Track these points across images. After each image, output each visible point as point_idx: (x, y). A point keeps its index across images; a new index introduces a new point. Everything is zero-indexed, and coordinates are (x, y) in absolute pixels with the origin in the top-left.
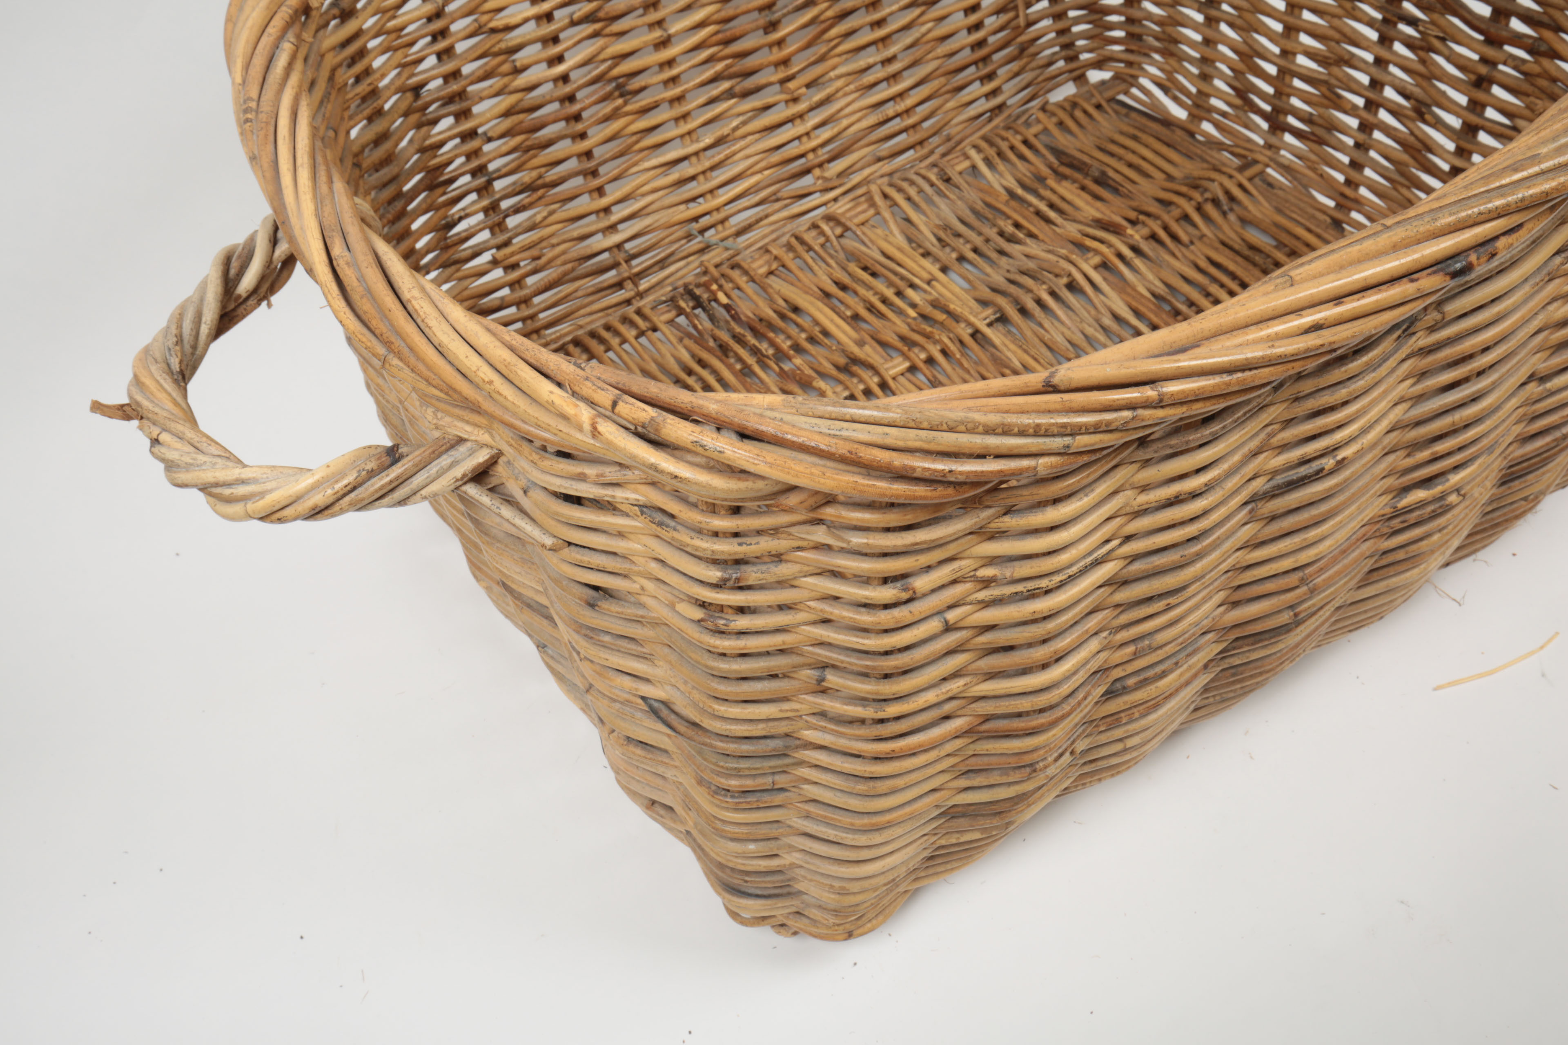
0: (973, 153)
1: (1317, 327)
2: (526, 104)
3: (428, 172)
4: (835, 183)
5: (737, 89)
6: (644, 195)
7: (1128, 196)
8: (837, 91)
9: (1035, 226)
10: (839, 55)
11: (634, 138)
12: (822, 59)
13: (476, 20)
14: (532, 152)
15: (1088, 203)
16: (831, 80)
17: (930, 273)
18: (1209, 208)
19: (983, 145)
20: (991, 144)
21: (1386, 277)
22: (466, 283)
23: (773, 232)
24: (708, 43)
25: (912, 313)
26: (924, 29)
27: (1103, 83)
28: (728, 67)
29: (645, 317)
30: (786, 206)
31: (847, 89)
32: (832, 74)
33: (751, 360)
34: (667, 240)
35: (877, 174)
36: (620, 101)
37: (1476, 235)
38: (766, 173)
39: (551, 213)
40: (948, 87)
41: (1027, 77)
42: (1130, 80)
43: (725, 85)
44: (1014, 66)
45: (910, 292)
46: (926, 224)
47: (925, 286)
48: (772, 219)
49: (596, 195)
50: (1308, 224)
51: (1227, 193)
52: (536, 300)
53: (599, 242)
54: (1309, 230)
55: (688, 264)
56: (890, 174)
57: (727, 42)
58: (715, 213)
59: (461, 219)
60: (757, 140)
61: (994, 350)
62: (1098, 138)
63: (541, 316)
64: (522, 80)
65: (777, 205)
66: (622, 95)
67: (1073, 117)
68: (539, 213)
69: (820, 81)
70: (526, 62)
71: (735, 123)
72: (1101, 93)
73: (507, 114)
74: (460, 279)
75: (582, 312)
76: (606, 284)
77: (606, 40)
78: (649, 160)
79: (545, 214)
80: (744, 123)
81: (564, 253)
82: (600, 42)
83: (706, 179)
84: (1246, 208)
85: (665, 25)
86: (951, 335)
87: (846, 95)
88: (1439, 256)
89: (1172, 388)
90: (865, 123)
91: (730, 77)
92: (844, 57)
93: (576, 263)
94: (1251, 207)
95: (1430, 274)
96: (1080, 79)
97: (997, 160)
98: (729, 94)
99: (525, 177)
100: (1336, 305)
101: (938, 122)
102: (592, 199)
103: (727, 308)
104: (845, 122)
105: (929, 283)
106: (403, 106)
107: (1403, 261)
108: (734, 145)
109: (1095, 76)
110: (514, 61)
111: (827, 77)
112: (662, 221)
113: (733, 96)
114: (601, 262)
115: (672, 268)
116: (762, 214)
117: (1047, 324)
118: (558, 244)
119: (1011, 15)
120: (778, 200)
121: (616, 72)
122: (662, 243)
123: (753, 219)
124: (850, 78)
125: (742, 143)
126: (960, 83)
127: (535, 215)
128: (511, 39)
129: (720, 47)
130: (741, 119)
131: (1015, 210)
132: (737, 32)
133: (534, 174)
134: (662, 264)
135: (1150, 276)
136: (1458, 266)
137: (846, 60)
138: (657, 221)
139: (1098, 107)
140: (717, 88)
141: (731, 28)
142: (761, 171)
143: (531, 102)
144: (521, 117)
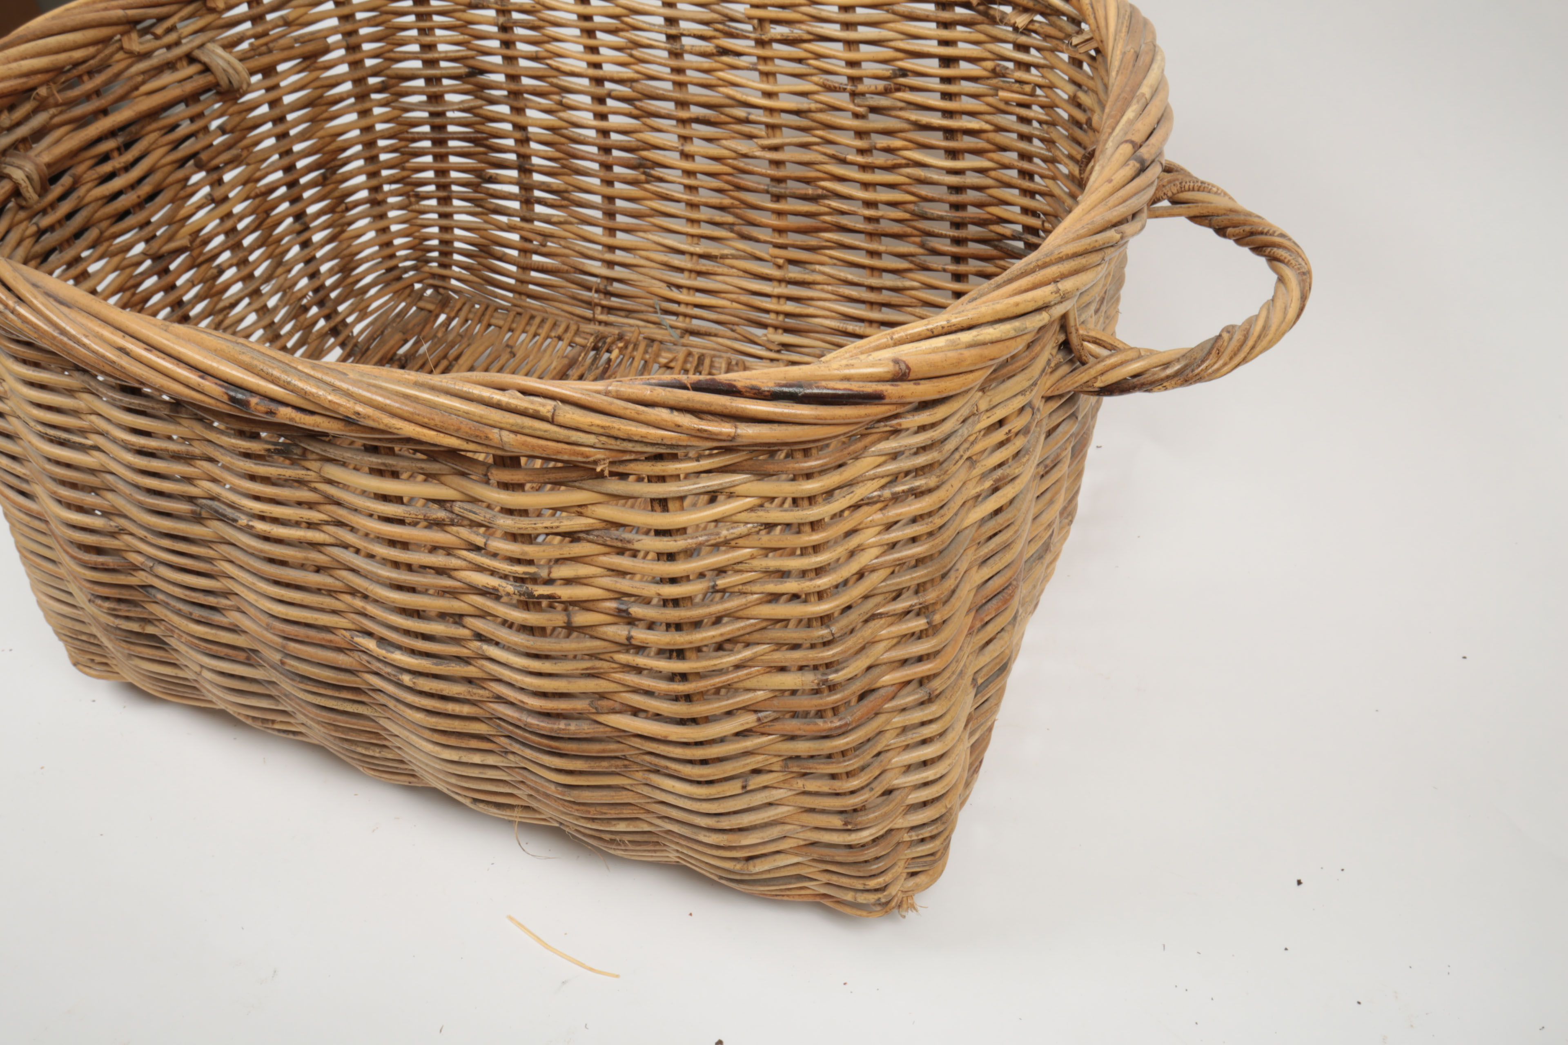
1: (122, 350)
2: (568, 132)
3: (475, 132)
4: (775, 348)
5: (739, 229)
6: (641, 257)
8: (816, 283)
10: (831, 257)
11: (649, 212)
12: (812, 249)
13: (538, 51)
14: (565, 170)
16: (814, 271)
21: (192, 362)
22: (487, 227)
23: (714, 349)
24: (721, 177)
28: (734, 206)
30: (736, 339)
31: (826, 287)
32: (818, 267)
34: (641, 300)
36: (643, 177)
37: (259, 385)
38: (735, 305)
39: (569, 222)
43: (730, 219)
48: (720, 340)
49: (607, 232)
52: (533, 274)
53: (595, 266)
57: (737, 187)
58: (683, 306)
59: (495, 181)
60: (738, 276)
63: (531, 287)
64: (567, 115)
65: (730, 334)
66: (645, 173)
68: (558, 216)
69: (807, 266)
70: (575, 104)
71: (727, 252)
73: (551, 130)
74: (486, 222)
75: (558, 305)
76: (580, 297)
77: (642, 126)
78: (657, 235)
79: (564, 220)
80: (734, 257)
81: (568, 256)
82: (637, 124)
83: (689, 278)
85: (691, 142)
87: (822, 291)
88: (231, 379)
89: (22, 310)
90: (829, 323)
91: (737, 216)
92: (835, 261)
93: (572, 270)
95: (216, 384)
98: (730, 228)
99: (556, 183)
100: (146, 349)
102: (604, 235)
104: (811, 311)
107: (206, 361)
108: (718, 267)
110: (563, 97)
111: (813, 267)
112: (645, 285)
113: (733, 231)
114: (587, 280)
115: (632, 321)
116: (713, 331)
118: (564, 247)
120: (732, 330)
121: (645, 153)
122: (638, 300)
123: (707, 331)
124: (832, 281)
125: (726, 270)
127: (555, 215)
128: (563, 80)
129: (731, 188)
130: (733, 252)
132: (747, 185)
133: (565, 187)
134: (627, 313)
136: (240, 396)
137: (835, 265)
138: (640, 281)
140: (722, 216)
141: (740, 178)
142: (732, 301)
143: (571, 134)
144: (563, 140)
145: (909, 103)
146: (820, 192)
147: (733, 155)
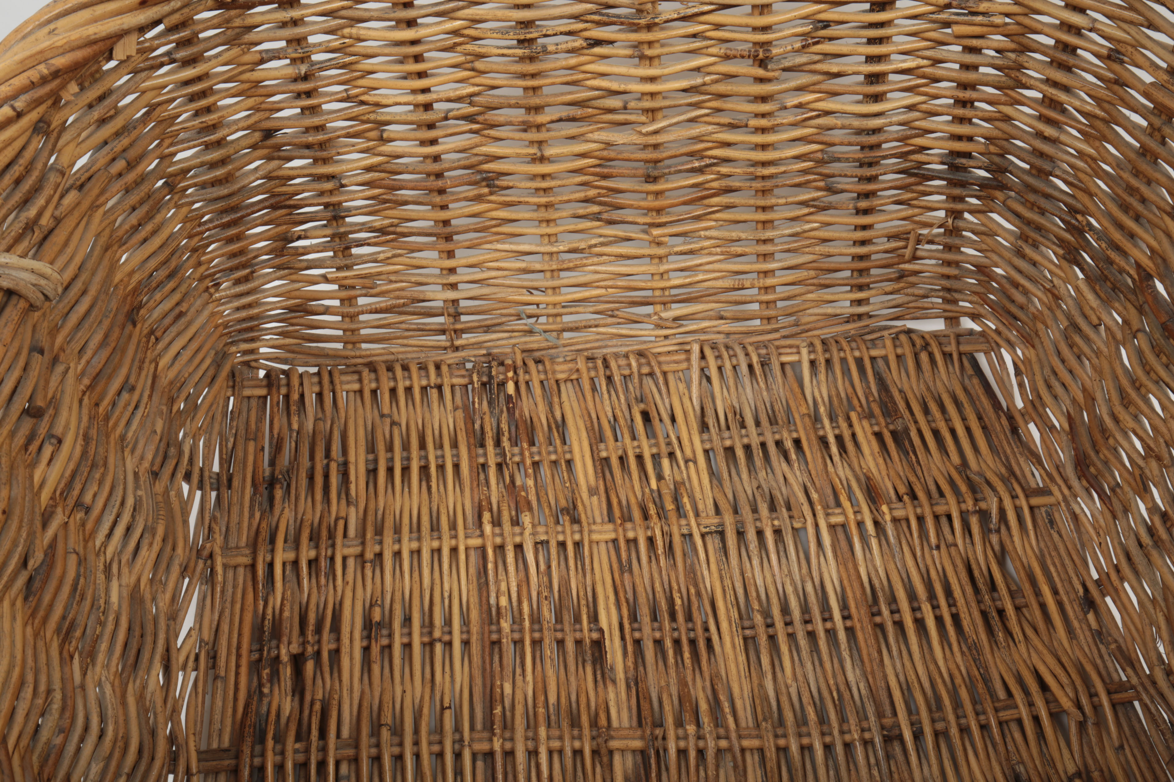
0: (804, 351)
2: (388, 167)
3: (273, 196)
4: (668, 324)
5: (605, 216)
6: (489, 269)
7: (914, 466)
8: (702, 249)
9: (812, 453)
11: (494, 222)
12: (698, 218)
13: (346, 90)
14: (389, 205)
15: (872, 454)
16: (700, 238)
17: (694, 452)
18: (974, 521)
19: (819, 347)
20: (826, 349)
22: (297, 285)
23: (597, 340)
24: (584, 171)
25: (654, 484)
26: (807, 227)
27: (971, 332)
28: (599, 195)
29: (439, 374)
30: (617, 325)
31: (713, 250)
32: (702, 234)
33: (492, 462)
35: (715, 329)
36: (486, 190)
38: (610, 291)
39: (394, 256)
40: (815, 281)
41: (899, 298)
42: (993, 345)
43: (596, 209)
44: (889, 286)
45: (666, 462)
46: (724, 399)
47: (682, 463)
48: (599, 330)
49: (445, 255)
50: (1059, 585)
51: (1002, 511)
52: (364, 318)
53: (433, 292)
54: (1055, 592)
55: (511, 337)
56: (728, 334)
57: (605, 177)
58: (550, 307)
59: (299, 238)
60: (610, 262)
61: (696, 562)
62: (928, 389)
63: (363, 331)
64: (387, 148)
65: (610, 320)
66: (488, 186)
67: (916, 355)
68: (383, 252)
69: (691, 235)
70: (392, 136)
71: (593, 242)
72: (958, 343)
73: (369, 169)
75: (400, 341)
76: (429, 327)
77: (483, 139)
78: (504, 243)
79: (389, 255)
80: (602, 244)
81: (402, 289)
82: (476, 139)
83: (552, 277)
84: (1011, 536)
85: (544, 146)
86: (666, 528)
87: (710, 254)
90: (720, 284)
91: (600, 204)
93: (409, 301)
94: (1017, 539)
96: (952, 320)
97: (822, 368)
98: (596, 217)
99: (377, 221)
101: (792, 306)
102: (441, 258)
103: (509, 398)
104: (702, 276)
105: (686, 461)
106: (251, 141)
108: (587, 258)
109: (967, 323)
110: (381, 131)
111: (697, 234)
112: (499, 296)
113: (599, 220)
114: (432, 308)
116: (592, 323)
117: (756, 562)
118: (396, 282)
119: (901, 244)
120: (612, 316)
121: (486, 167)
122: (497, 312)
123: (583, 324)
124: (719, 243)
125: (596, 260)
126: (828, 282)
127: (379, 253)
129: (596, 178)
130: (601, 240)
131: (805, 428)
132: (614, 171)
133: (387, 222)
134: (488, 329)
135: (878, 562)
138: (494, 293)
139: (947, 356)
140: (586, 208)
141: (610, 167)
142: (606, 288)
143: (394, 167)
144: (383, 175)
145: (826, 55)
146: (708, 161)
147: (602, 146)
